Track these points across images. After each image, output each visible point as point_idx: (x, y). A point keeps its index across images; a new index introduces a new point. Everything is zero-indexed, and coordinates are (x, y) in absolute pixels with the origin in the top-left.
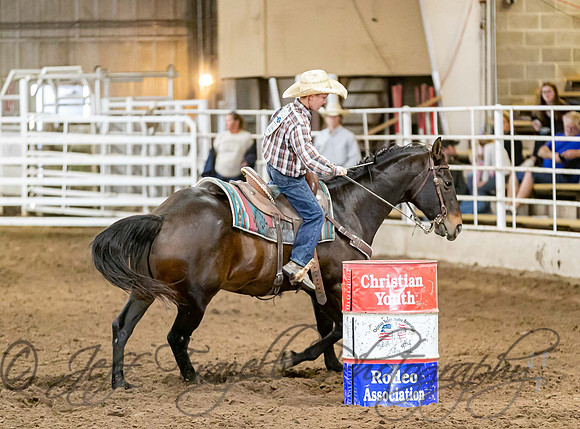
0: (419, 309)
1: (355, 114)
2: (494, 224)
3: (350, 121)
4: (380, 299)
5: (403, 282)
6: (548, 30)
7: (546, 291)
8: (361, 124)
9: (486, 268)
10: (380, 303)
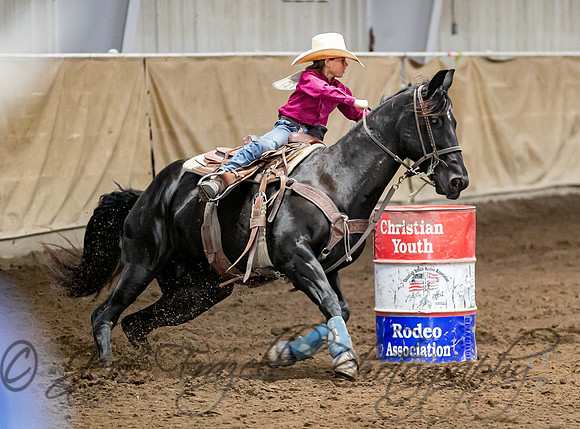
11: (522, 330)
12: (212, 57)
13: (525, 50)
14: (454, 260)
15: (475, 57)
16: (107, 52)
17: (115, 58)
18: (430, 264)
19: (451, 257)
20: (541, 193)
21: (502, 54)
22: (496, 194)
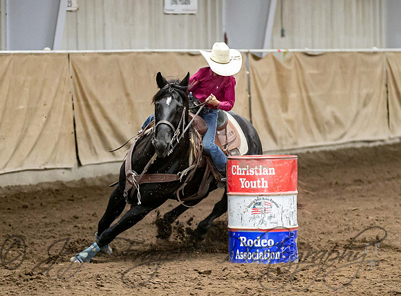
11: (329, 241)
12: (115, 53)
13: (332, 48)
14: (283, 193)
15: (297, 52)
16: (43, 50)
17: (48, 54)
18: (266, 195)
19: (280, 191)
20: (343, 146)
21: (316, 51)
22: (311, 147)
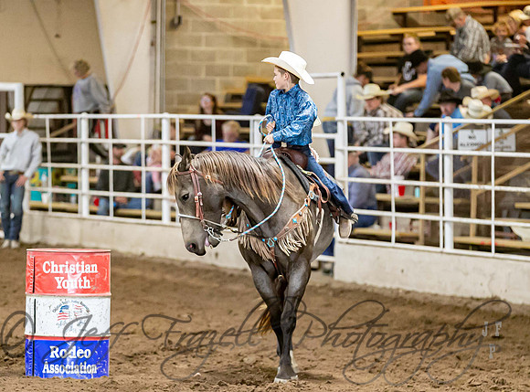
0: (94, 292)
1: (38, 119)
2: (160, 219)
3: (34, 125)
4: (59, 283)
5: (80, 268)
6: (210, 49)
7: (205, 279)
8: (45, 128)
9: (153, 258)
10: (59, 287)
